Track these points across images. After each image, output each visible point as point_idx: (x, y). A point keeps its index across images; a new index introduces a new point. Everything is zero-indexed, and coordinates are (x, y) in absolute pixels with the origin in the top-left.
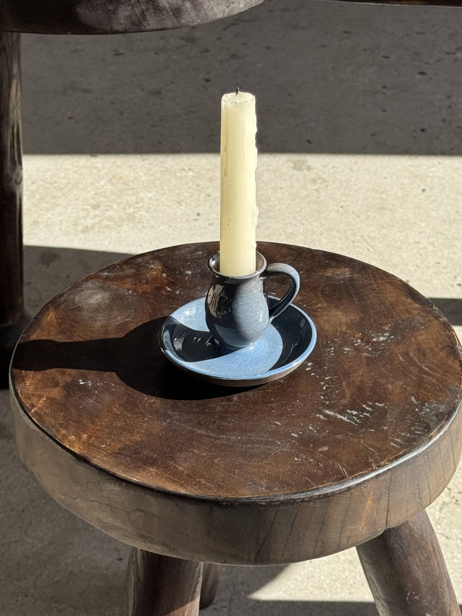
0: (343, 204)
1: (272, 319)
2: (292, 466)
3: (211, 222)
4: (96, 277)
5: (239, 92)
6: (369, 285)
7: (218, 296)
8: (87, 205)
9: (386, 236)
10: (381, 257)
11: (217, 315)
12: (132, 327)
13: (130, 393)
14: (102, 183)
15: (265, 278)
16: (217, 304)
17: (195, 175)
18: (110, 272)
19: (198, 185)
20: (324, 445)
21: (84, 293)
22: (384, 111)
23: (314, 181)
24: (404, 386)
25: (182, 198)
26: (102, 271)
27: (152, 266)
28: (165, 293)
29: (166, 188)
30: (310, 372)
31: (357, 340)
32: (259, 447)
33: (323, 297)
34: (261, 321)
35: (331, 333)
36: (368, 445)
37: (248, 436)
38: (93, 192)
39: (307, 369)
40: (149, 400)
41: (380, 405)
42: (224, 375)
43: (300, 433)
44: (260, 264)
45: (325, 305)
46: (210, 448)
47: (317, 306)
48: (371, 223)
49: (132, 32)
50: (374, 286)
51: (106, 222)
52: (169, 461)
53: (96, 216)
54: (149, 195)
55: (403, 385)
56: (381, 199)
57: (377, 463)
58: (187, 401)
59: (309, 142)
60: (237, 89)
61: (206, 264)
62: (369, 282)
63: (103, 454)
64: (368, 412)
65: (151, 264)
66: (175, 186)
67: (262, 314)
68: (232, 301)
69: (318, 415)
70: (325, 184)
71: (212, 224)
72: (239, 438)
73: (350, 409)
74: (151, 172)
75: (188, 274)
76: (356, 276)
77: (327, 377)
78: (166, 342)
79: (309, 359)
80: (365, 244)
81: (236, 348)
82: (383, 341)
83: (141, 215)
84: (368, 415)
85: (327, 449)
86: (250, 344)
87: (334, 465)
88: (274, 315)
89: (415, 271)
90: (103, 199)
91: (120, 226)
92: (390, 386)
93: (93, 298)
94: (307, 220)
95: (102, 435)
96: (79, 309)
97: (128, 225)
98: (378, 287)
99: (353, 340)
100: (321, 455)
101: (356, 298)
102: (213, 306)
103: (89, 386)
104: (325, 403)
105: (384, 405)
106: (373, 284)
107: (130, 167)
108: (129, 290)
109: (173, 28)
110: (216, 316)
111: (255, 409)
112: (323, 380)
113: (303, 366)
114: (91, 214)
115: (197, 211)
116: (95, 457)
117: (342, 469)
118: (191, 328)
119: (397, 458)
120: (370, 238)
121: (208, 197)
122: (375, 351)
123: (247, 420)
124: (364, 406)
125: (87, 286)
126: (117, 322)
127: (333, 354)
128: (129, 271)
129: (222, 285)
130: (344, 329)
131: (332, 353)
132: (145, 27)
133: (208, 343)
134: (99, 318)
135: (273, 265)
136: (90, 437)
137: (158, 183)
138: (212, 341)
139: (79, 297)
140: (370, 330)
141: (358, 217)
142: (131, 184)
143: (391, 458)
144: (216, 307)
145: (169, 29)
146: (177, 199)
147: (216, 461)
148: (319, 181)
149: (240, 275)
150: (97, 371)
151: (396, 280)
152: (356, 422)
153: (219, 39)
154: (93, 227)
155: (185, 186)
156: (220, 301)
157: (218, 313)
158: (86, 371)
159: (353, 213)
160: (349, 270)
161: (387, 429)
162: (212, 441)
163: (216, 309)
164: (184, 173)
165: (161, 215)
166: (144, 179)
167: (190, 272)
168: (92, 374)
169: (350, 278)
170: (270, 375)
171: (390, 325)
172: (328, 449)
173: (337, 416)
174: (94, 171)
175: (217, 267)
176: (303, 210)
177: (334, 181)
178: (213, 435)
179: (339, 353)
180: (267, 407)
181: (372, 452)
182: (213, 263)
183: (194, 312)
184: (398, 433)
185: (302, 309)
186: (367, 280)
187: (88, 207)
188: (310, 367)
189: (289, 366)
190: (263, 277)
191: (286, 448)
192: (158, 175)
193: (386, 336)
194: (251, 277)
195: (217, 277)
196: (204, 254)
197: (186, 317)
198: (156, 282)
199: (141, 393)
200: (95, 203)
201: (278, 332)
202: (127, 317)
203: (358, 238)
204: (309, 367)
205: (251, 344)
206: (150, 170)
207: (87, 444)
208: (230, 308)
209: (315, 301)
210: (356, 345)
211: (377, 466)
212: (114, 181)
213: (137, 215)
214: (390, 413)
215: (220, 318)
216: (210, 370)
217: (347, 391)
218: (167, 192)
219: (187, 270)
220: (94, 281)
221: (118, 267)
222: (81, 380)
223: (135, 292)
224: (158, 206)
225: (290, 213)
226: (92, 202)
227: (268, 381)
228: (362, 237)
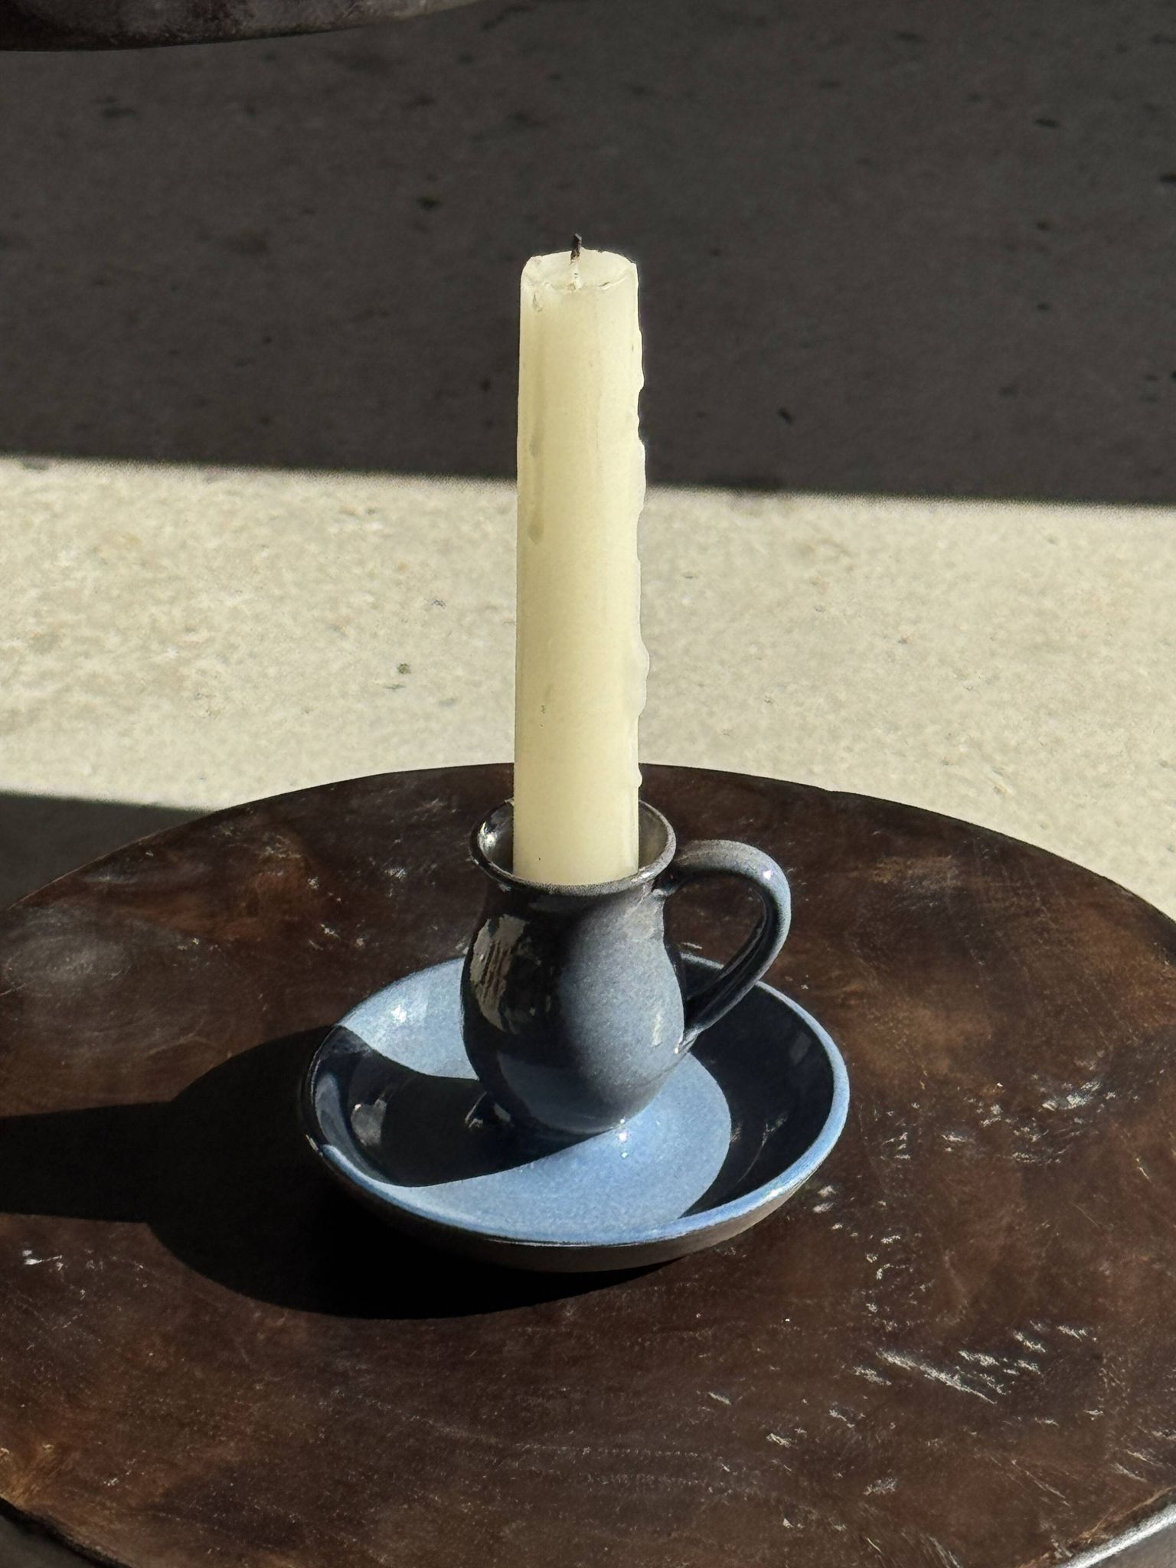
0: (907, 630)
1: (694, 1034)
2: (772, 1546)
3: (450, 693)
4: (76, 888)
5: (582, 250)
6: (1027, 914)
7: (509, 956)
8: (13, 636)
9: (1058, 741)
10: (1041, 817)
11: (505, 1022)
12: (207, 1062)
13: (201, 1296)
14: (64, 560)
15: (672, 891)
16: (503, 983)
17: (388, 530)
18: (124, 873)
19: (401, 568)
20: (883, 1475)
21: (32, 944)
22: (1043, 307)
23: (805, 552)
24: (1156, 1266)
25: (344, 611)
26: (98, 867)
27: (269, 851)
28: (317, 947)
29: (288, 576)
30: (827, 1219)
31: (987, 1107)
32: (656, 1482)
33: (867, 958)
34: (656, 1042)
35: (896, 1082)
36: (1034, 1473)
37: (616, 1446)
38: (33, 593)
39: (818, 1209)
40: (269, 1322)
41: (1072, 1333)
42: (525, 1229)
43: (799, 1431)
44: (653, 845)
45: (874, 985)
46: (485, 1488)
47: (848, 989)
48: (1006, 696)
49: (190, 42)
50: (1042, 918)
51: (79, 697)
52: (343, 1534)
53: (44, 676)
54: (230, 602)
55: (1153, 1261)
56: (1040, 613)
57: (1068, 1535)
58: (401, 1322)
59: (785, 415)
60: (577, 240)
61: (464, 843)
62: (1024, 902)
63: (109, 1509)
64: (1033, 1356)
65: (267, 844)
66: (321, 569)
67: (659, 1017)
68: (558, 973)
69: (859, 1371)
70: (845, 561)
71: (451, 702)
72: (587, 1450)
73: (972, 1350)
74: (237, 523)
75: (394, 879)
76: (978, 882)
77: (888, 1235)
78: (323, 1113)
79: (821, 1175)
80: (987, 769)
81: (568, 1134)
82: (1078, 1111)
83: (203, 672)
84: (1033, 1368)
85: (892, 1486)
86: (618, 1122)
87: (918, 1543)
88: (702, 1022)
89: (1163, 863)
90: (68, 617)
91: (129, 710)
92: (1105, 1268)
93: (65, 962)
94: (783, 686)
95: (104, 1442)
96: (18, 1002)
97: (156, 707)
98: (1055, 920)
99: (974, 1107)
100: (873, 1509)
101: (982, 958)
102: (491, 989)
103: (55, 1271)
104: (883, 1326)
105: (1089, 1333)
106: (1038, 912)
107: (163, 502)
108: (189, 934)
109: (335, 28)
110: (499, 1025)
111: (637, 1348)
112: (874, 1246)
113: (805, 1196)
114: (28, 669)
115: (400, 658)
116: (83, 1522)
117: (947, 1557)
118: (412, 1067)
119: (1137, 1519)
120: (1004, 748)
121: (436, 609)
122: (1051, 1145)
123: (610, 1389)
124: (1020, 1337)
125: (44, 921)
126: (150, 1047)
127: (907, 1157)
128: (190, 869)
129: (521, 917)
130: (943, 1065)
131: (903, 1152)
132: (237, 23)
133: (473, 1121)
134: (88, 1034)
135: (699, 847)
136: (63, 1450)
137: (260, 557)
138: (485, 1112)
139: (14, 961)
140: (1034, 1070)
141: (961, 675)
142: (166, 562)
143: (1117, 1519)
144: (501, 993)
145: (320, 30)
146: (330, 616)
147: (506, 1532)
148: (823, 551)
149: (587, 883)
150: (82, 1221)
151: (1118, 895)
152: (992, 1394)
153: (466, 59)
154: (34, 714)
155: (357, 571)
156: (514, 969)
157: (508, 1013)
158: (46, 1221)
159: (942, 662)
160: (954, 862)
161: (1099, 1418)
162: (491, 1462)
163: (502, 999)
164: (351, 526)
165: (272, 671)
166: (212, 544)
167: (401, 873)
168: (67, 1230)
169: (962, 889)
170: (691, 1228)
171: (1100, 1054)
172: (897, 1487)
173: (925, 1372)
174: (38, 519)
175: (506, 851)
176: (769, 652)
177: (873, 552)
178: (493, 1440)
179: (927, 1150)
180: (682, 1340)
181: (1050, 1495)
182: (488, 839)
183: (421, 1009)
184: (1141, 1432)
185: (795, 998)
186: (1017, 894)
187: (17, 644)
188: (827, 1199)
189: (756, 1198)
190: (663, 887)
191: (750, 1485)
192: (263, 532)
193: (1088, 1091)
194: (623, 887)
195: (504, 888)
196: (449, 807)
197: (393, 1029)
198: (286, 906)
199: (240, 1297)
200: (40, 630)
201: (714, 1082)
202: (184, 1031)
203: (963, 749)
204: (822, 1200)
205: (622, 1121)
206: (232, 513)
207: (53, 1474)
208: (548, 998)
209: (836, 973)
210: (987, 1122)
211: (1071, 1548)
212: (106, 553)
213: (191, 673)
214: (1110, 1360)
215: (514, 1030)
216: (479, 1213)
217: (959, 1285)
218: (294, 591)
219: (393, 865)
220: (66, 906)
221: (149, 854)
222: (27, 1253)
223: (211, 941)
224: (262, 638)
225: (722, 663)
226: (31, 625)
227: (685, 1251)
228: (976, 745)
